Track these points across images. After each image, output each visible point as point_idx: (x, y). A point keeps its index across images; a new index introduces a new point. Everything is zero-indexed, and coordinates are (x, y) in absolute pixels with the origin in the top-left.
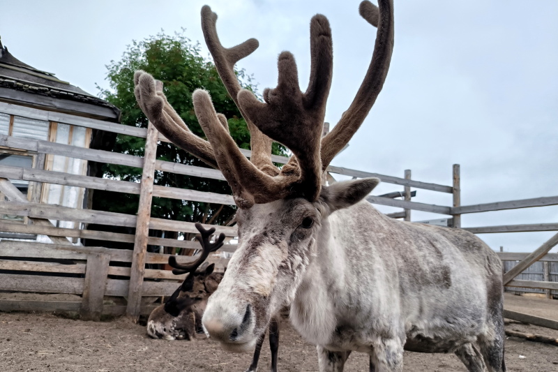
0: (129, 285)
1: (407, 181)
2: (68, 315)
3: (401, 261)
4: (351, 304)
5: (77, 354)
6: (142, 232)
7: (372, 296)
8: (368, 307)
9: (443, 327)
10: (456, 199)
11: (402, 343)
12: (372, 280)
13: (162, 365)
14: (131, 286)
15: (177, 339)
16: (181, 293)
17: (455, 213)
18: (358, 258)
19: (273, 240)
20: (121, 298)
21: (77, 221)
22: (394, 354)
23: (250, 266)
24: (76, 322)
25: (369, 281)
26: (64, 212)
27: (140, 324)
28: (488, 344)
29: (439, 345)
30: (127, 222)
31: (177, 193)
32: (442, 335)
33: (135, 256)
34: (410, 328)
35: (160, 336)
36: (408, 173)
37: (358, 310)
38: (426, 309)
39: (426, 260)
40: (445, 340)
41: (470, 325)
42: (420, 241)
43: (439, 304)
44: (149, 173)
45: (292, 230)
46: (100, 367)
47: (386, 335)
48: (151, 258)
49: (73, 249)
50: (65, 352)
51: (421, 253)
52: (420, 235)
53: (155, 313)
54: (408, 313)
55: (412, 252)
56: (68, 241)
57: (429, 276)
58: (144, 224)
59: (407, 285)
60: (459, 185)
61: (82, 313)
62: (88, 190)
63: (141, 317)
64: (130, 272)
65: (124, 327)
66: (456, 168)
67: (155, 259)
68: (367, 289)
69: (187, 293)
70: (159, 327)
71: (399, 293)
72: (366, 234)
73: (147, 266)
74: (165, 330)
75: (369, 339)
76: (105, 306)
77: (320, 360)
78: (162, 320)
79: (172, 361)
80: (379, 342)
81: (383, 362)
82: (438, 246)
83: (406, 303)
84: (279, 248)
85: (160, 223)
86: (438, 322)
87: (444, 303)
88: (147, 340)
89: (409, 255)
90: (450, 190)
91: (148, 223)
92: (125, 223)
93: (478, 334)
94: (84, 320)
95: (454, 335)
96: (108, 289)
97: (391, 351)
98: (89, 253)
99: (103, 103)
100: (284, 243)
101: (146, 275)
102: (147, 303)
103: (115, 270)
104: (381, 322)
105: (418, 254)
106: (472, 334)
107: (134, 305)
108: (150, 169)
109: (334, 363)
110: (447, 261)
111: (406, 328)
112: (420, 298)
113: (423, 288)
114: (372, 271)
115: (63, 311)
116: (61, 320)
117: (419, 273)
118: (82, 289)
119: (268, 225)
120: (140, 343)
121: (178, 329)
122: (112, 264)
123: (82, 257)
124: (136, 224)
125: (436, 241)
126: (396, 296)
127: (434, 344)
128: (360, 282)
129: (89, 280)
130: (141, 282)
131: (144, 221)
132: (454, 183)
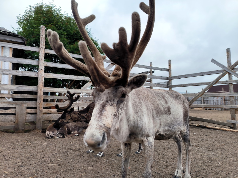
0: (36, 116)
1: (151, 67)
2: (9, 131)
3: (152, 106)
4: (135, 125)
5: (16, 149)
6: (41, 93)
7: (142, 122)
8: (141, 126)
9: (168, 130)
10: (170, 74)
11: (154, 138)
12: (142, 115)
13: (55, 150)
14: (37, 117)
15: (60, 138)
16: (60, 120)
17: (169, 79)
18: (137, 107)
19: (110, 104)
20: (33, 122)
21: (9, 90)
22: (151, 143)
23: (103, 115)
24: (13, 134)
25: (141, 116)
26: (3, 87)
27: (43, 133)
28: (183, 134)
29: (167, 137)
30: (33, 89)
31: (55, 76)
32: (168, 133)
33: (38, 104)
34: (156, 132)
35: (52, 137)
36: (151, 63)
37: (137, 127)
38: (162, 124)
39: (162, 105)
40: (169, 135)
41: (178, 128)
42: (159, 97)
43: (167, 121)
44: (42, 68)
45: (118, 99)
46: (27, 154)
47: (148, 136)
48: (45, 105)
49: (9, 103)
50: (10, 148)
51: (160, 102)
52: (159, 95)
53: (49, 128)
54: (156, 126)
55: (156, 102)
56: (6, 99)
57: (163, 111)
58: (41, 90)
59: (155, 115)
60: (171, 68)
61: (16, 130)
62: (13, 76)
63: (43, 129)
64: (36, 111)
65: (36, 135)
66: (170, 61)
67: (47, 105)
68: (140, 119)
69: (63, 120)
70: (51, 134)
71: (152, 118)
72: (139, 96)
73: (44, 108)
74: (54, 135)
75: (142, 138)
76: (26, 126)
77: (122, 146)
78: (52, 130)
79: (59, 148)
80: (145, 139)
81: (147, 146)
82: (166, 98)
83: (155, 122)
84: (113, 107)
85: (48, 89)
86: (167, 128)
87: (169, 121)
88: (47, 139)
89: (155, 103)
90: (168, 70)
91: (43, 90)
92: (32, 90)
93: (180, 130)
94: (17, 133)
95: (172, 132)
96: (27, 119)
97: (150, 142)
98: (17, 104)
99: (17, 35)
100: (115, 105)
101: (43, 112)
102: (45, 124)
103: (29, 111)
104: (146, 131)
105: (159, 102)
106: (179, 131)
107: (39, 125)
108: (42, 66)
109: (127, 147)
110: (169, 104)
111: (155, 132)
112: (160, 120)
113: (161, 115)
114: (142, 112)
115: (7, 130)
116: (6, 134)
117: (159, 110)
118: (15, 120)
119: (108, 97)
120: (43, 141)
121: (59, 134)
122: (28, 108)
123: (14, 106)
124: (37, 90)
125: (165, 96)
126: (151, 120)
127: (165, 136)
128: (138, 116)
129: (18, 116)
130: (42, 115)
131: (41, 88)
132: (169, 67)
